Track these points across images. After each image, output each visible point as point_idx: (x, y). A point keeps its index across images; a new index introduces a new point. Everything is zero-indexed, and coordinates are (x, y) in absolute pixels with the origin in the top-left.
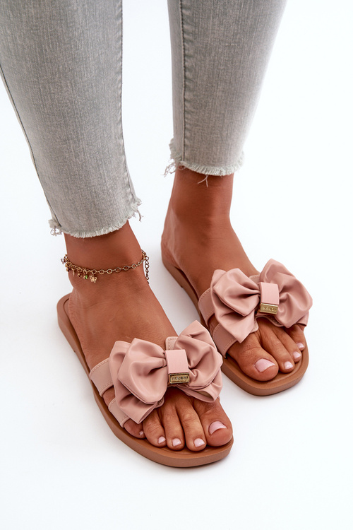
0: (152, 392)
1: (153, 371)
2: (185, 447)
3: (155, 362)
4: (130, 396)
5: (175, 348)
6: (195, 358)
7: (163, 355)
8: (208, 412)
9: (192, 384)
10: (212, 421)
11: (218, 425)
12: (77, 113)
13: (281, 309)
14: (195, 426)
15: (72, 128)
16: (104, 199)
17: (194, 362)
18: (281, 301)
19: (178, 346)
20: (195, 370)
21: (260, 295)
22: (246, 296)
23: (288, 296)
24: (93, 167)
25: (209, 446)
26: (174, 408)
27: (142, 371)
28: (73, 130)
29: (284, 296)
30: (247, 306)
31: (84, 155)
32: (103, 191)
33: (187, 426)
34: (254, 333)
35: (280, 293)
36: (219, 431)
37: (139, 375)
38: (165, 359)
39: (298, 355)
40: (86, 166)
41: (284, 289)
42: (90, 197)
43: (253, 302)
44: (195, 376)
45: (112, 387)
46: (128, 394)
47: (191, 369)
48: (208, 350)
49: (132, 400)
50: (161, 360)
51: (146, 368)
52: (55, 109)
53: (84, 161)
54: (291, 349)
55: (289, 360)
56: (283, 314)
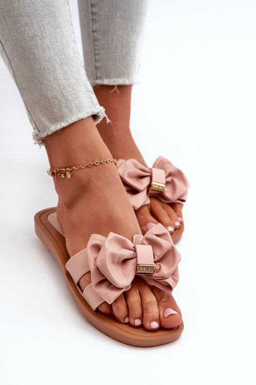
0: (123, 278)
1: (125, 261)
2: (142, 327)
3: (127, 253)
4: (105, 281)
5: (143, 244)
6: (159, 253)
7: (133, 249)
8: (163, 300)
9: (155, 275)
10: (166, 307)
11: (171, 311)
12: (39, 14)
13: (167, 188)
14: (154, 310)
15: (36, 26)
16: (70, 91)
17: (158, 256)
18: (167, 183)
19: (145, 242)
20: (158, 263)
21: (151, 177)
22: (142, 177)
23: (172, 180)
24: (58, 64)
25: (161, 328)
26: (138, 292)
27: (116, 260)
28: (38, 28)
29: (169, 179)
30: (142, 184)
31: (49, 51)
32: (69, 85)
33: (147, 309)
34: (145, 205)
35: (167, 177)
36: (172, 316)
37: (113, 262)
38: (135, 251)
39: (178, 224)
40: (52, 62)
41: (170, 175)
42: (59, 89)
43: (146, 182)
44: (158, 268)
45: (89, 272)
46: (103, 278)
47: (155, 262)
48: (171, 248)
49: (105, 284)
50: (132, 252)
51: (120, 257)
52: (22, 10)
53: (50, 56)
54: (174, 219)
55: (171, 226)
56: (168, 192)
